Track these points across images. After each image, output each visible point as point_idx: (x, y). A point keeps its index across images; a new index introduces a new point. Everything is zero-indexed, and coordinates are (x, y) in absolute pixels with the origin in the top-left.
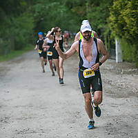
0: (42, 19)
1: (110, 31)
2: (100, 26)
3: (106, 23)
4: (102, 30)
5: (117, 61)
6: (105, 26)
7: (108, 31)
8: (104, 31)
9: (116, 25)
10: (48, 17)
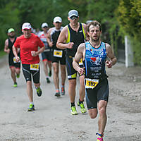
0: (29, 11)
1: (117, 27)
2: (105, 21)
3: (112, 17)
4: (107, 26)
5: (127, 65)
6: (110, 21)
7: (115, 26)
8: (110, 28)
9: (127, 20)
10: (37, 9)
